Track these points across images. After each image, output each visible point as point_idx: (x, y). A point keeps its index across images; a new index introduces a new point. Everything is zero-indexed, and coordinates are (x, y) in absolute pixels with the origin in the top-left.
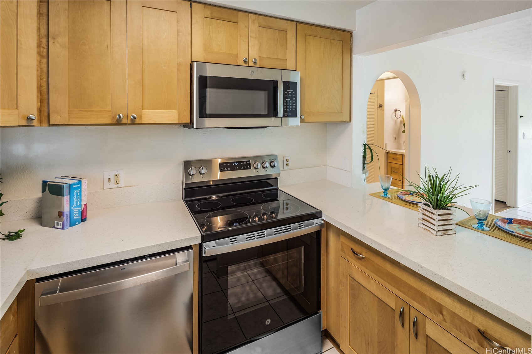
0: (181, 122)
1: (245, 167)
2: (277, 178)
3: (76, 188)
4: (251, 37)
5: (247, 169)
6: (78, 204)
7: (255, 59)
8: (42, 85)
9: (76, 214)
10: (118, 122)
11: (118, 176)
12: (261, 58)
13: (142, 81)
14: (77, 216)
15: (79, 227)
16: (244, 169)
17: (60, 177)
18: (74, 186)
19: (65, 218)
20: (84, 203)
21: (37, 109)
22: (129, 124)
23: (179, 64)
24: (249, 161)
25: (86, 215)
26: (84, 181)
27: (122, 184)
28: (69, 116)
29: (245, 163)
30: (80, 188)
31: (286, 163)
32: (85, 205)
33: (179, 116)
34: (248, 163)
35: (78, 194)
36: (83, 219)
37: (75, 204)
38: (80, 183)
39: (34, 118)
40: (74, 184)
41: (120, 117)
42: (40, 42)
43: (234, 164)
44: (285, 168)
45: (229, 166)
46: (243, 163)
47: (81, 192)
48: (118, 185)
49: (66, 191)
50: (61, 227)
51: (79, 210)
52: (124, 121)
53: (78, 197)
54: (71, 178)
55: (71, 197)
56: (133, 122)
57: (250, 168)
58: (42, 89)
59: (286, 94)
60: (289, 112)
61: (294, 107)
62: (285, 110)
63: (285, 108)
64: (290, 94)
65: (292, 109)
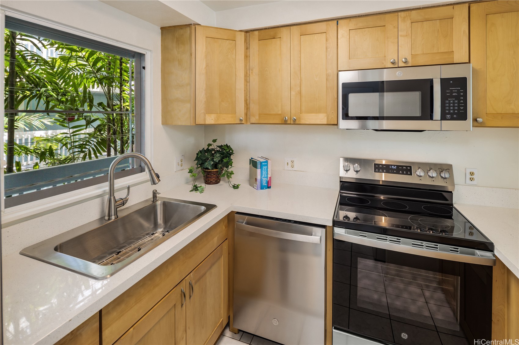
0: (329, 123)
1: (405, 172)
2: (451, 192)
3: (265, 165)
4: (401, 36)
5: (407, 174)
6: (266, 176)
7: (405, 59)
8: (247, 99)
9: (264, 182)
10: (285, 123)
11: (293, 162)
12: (413, 56)
13: (300, 93)
14: (265, 184)
15: (266, 191)
16: (403, 174)
17: (260, 157)
18: (263, 164)
19: (258, 182)
20: (269, 176)
21: (245, 114)
22: (293, 124)
23: (328, 76)
24: (411, 167)
25: (271, 184)
26: (269, 161)
27: (295, 168)
28: (259, 118)
29: (404, 168)
30: (267, 165)
31: (469, 176)
32: (270, 178)
33: (328, 118)
34: (409, 168)
35: (266, 169)
36: (269, 187)
37: (264, 175)
38: (267, 162)
39: (242, 119)
40: (263, 162)
41: (286, 119)
42: (247, 73)
43: (391, 167)
44: (467, 183)
45: (385, 169)
46: (402, 168)
47: (267, 168)
48: (293, 168)
49: (259, 166)
50: (256, 188)
51: (266, 180)
52: (289, 122)
53: (266, 171)
54: (264, 158)
55: (262, 170)
56: (295, 123)
57: (411, 174)
58: (247, 101)
59: (448, 93)
60: (454, 113)
61: (462, 108)
62: (447, 111)
63: (447, 110)
64: (455, 92)
65: (459, 109)
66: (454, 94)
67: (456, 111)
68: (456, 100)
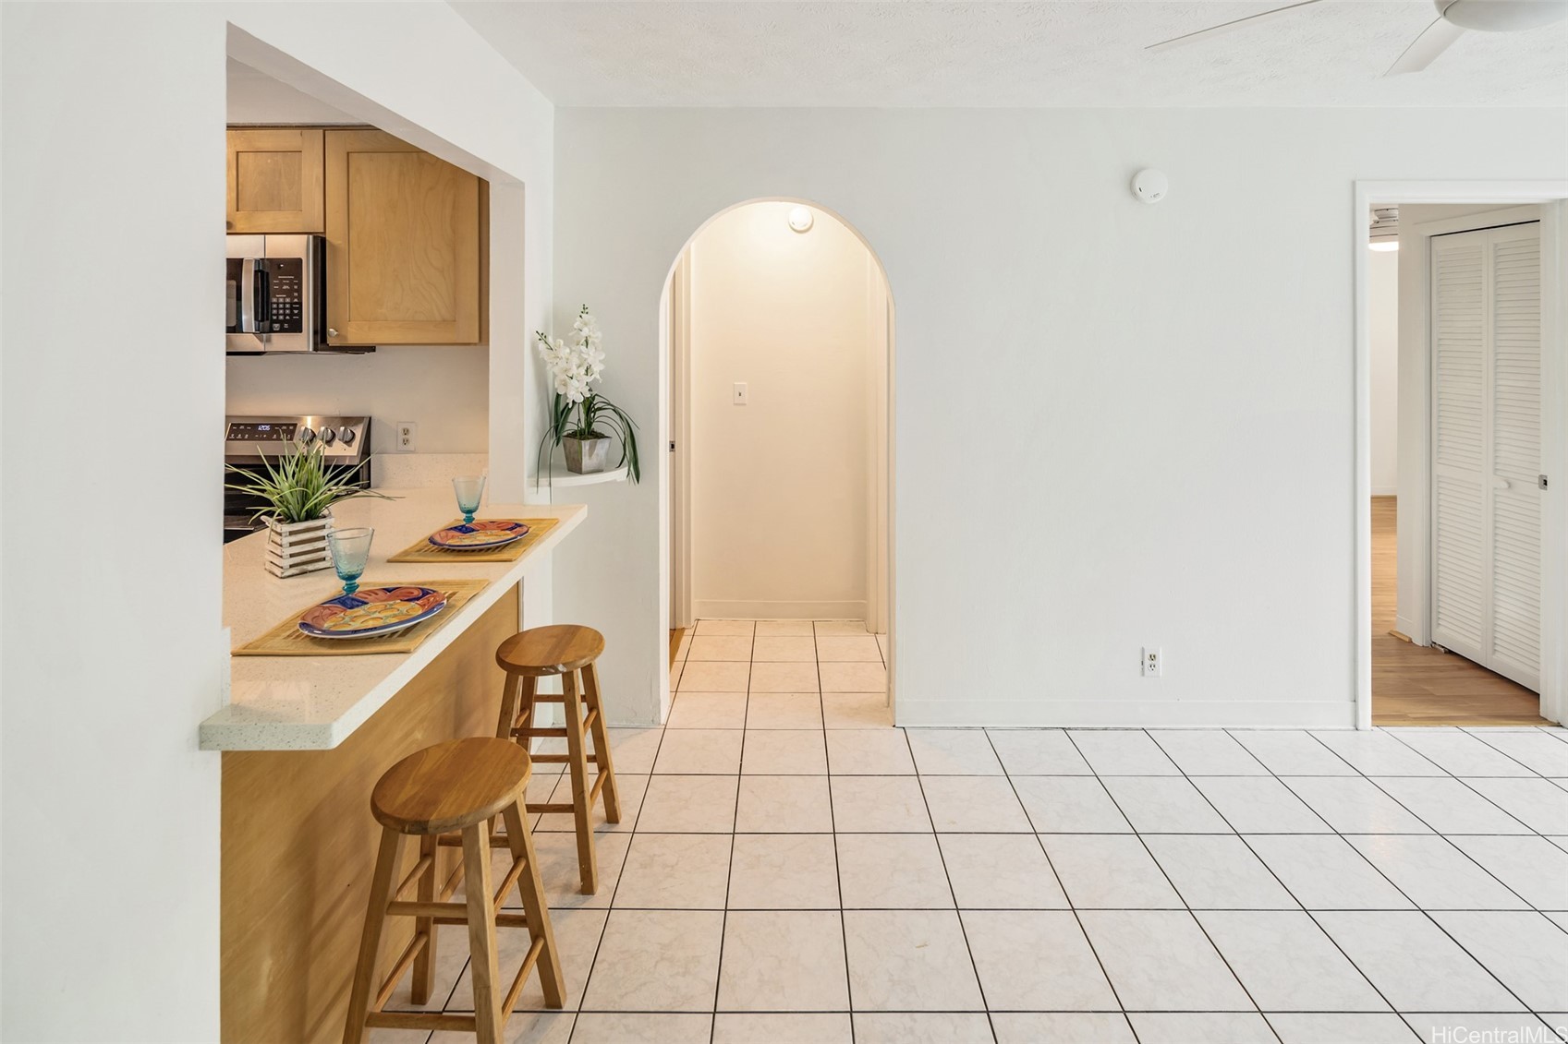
16: (278, 439)
24: (295, 425)
29: (284, 427)
31: (402, 437)
34: (291, 427)
43: (261, 428)
44: (398, 449)
45: (248, 432)
46: (281, 428)
57: (291, 439)
59: (276, 284)
60: (285, 321)
61: (296, 312)
62: (275, 318)
63: (275, 315)
64: (286, 284)
65: (292, 314)
66: (285, 287)
67: (288, 317)
68: (287, 297)
